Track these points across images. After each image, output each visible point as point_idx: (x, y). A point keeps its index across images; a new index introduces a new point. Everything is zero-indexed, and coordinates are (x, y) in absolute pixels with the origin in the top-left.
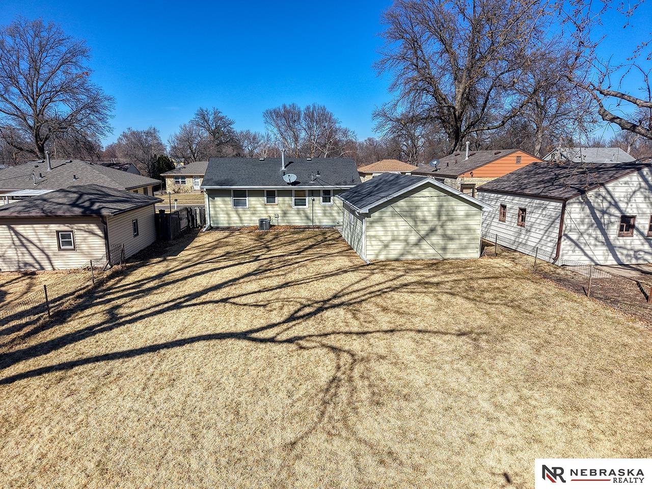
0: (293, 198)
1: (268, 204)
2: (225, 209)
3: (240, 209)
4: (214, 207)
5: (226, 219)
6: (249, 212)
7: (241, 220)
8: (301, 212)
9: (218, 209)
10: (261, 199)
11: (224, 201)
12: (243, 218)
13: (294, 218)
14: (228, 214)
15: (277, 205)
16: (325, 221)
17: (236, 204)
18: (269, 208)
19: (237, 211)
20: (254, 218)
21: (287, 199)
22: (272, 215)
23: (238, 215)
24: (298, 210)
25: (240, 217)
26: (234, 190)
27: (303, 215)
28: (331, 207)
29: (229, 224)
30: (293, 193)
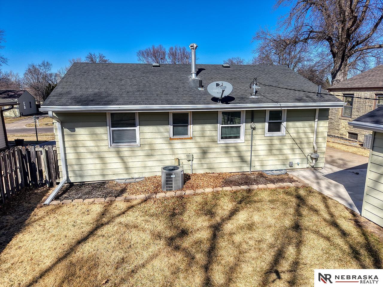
0: (219, 126)
1: (176, 137)
2: (95, 149)
3: (125, 148)
4: (75, 147)
5: (99, 166)
6: (141, 153)
7: (127, 168)
8: (232, 150)
9: (81, 150)
10: (162, 128)
11: (93, 134)
12: (130, 165)
13: (218, 160)
14: (101, 158)
15: (191, 138)
16: (270, 163)
17: (116, 139)
18: (178, 145)
19: (118, 152)
20: (150, 164)
21: (208, 127)
22: (182, 157)
23: (122, 158)
24: (227, 147)
25: (124, 162)
26: (112, 114)
27: (234, 154)
28: (282, 139)
29: (103, 175)
30: (220, 117)
